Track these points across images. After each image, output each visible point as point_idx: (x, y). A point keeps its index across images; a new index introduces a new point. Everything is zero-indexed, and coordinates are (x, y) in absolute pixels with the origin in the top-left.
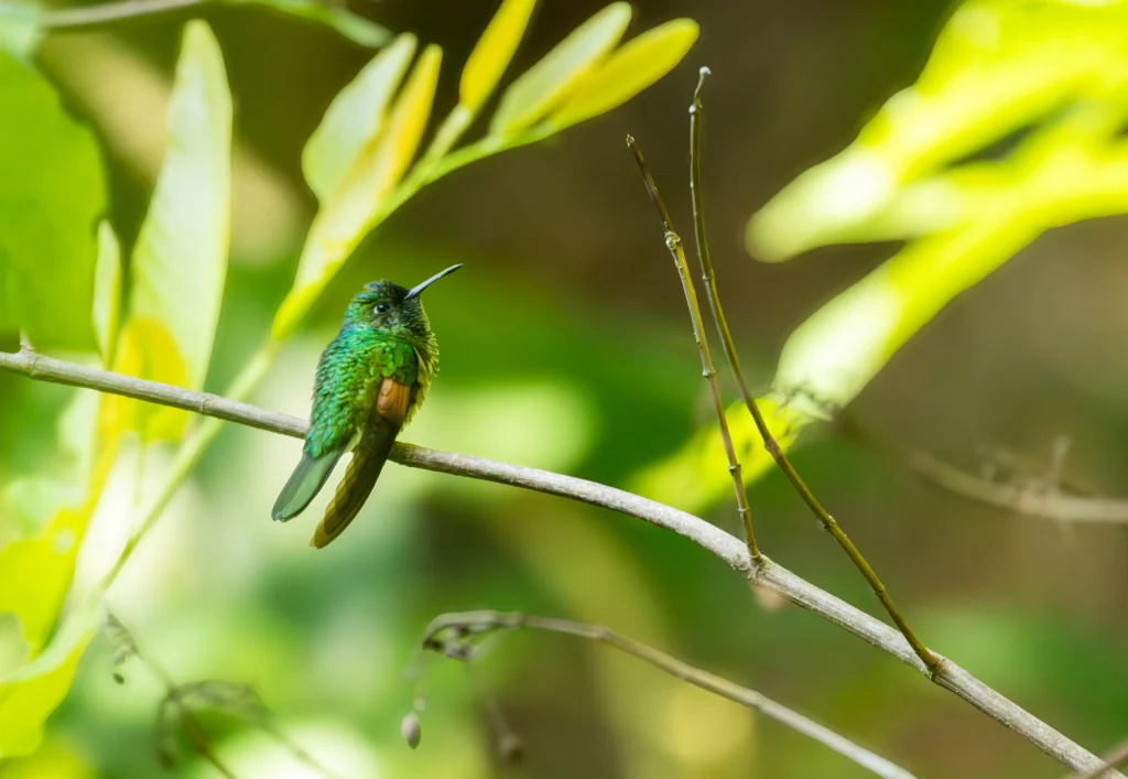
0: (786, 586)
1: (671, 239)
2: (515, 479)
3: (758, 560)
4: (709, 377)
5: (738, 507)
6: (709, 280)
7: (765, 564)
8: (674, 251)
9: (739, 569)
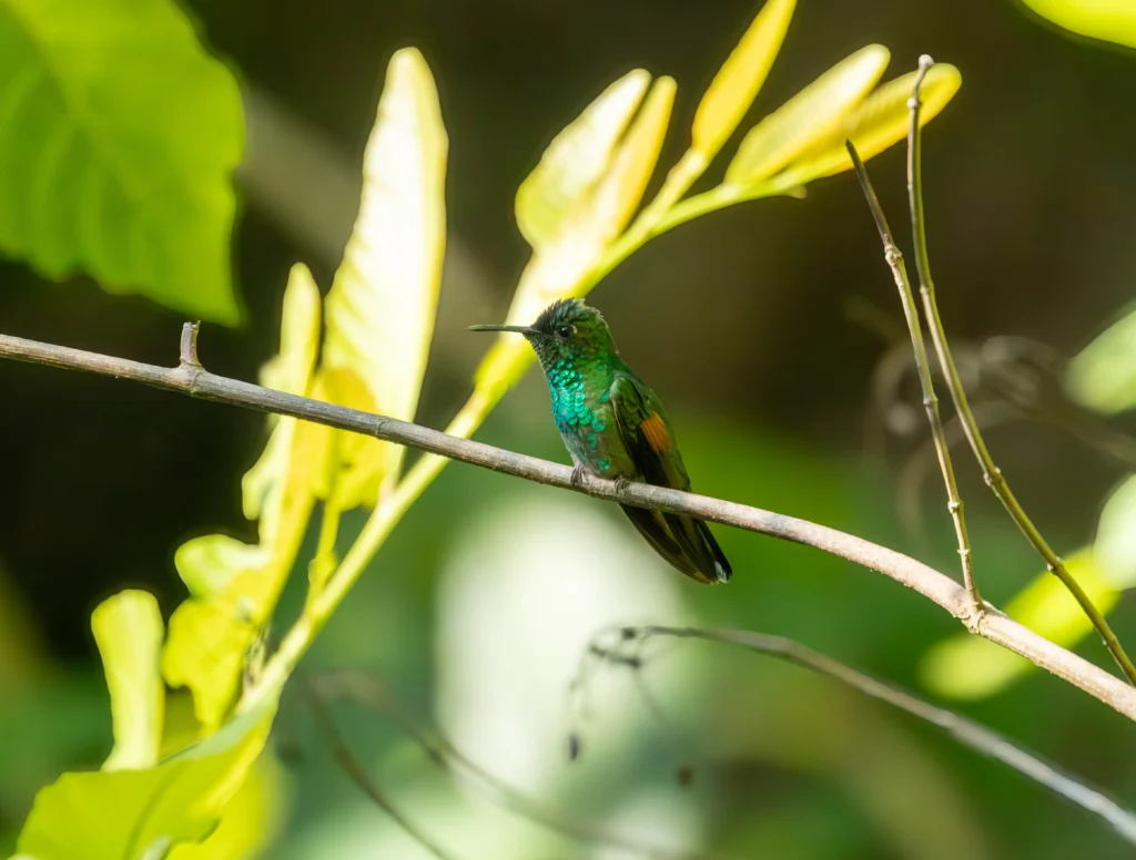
1: (891, 253)
2: (718, 515)
3: (980, 607)
4: (931, 405)
5: (958, 548)
6: (929, 293)
7: (987, 611)
8: (896, 266)
9: (960, 617)
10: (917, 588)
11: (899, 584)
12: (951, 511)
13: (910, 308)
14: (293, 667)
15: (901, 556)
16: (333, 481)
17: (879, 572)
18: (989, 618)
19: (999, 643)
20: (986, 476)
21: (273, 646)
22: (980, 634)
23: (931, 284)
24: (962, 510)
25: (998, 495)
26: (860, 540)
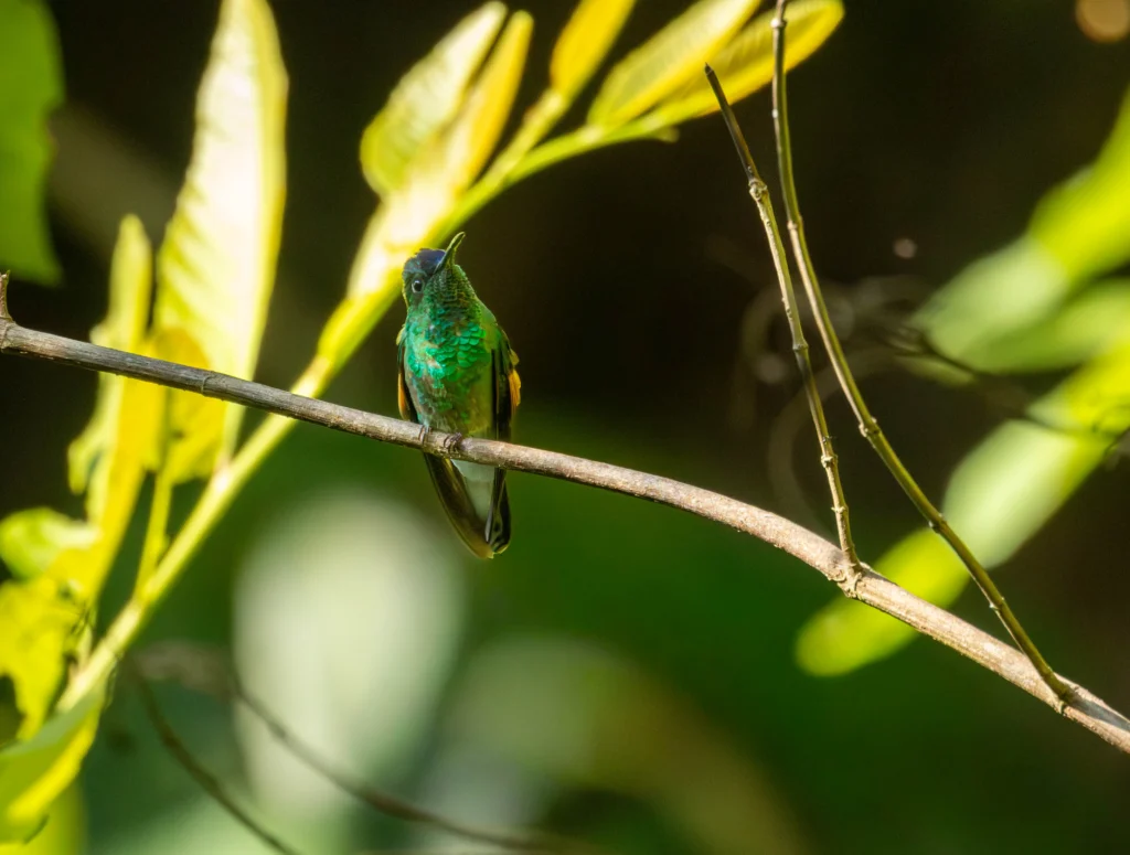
0: (889, 600)
1: (755, 189)
3: (857, 569)
4: (800, 351)
5: (832, 505)
6: (797, 230)
7: (865, 573)
8: (760, 201)
9: (835, 579)
10: (789, 550)
11: (769, 546)
12: (825, 465)
13: (777, 246)
14: (122, 655)
15: (770, 514)
16: (164, 451)
17: (746, 532)
18: (867, 580)
19: (878, 608)
20: (861, 426)
21: (100, 632)
22: (857, 598)
23: (800, 218)
24: (836, 464)
25: (874, 447)
26: (725, 499)
